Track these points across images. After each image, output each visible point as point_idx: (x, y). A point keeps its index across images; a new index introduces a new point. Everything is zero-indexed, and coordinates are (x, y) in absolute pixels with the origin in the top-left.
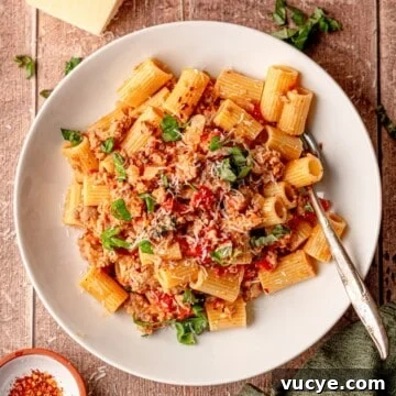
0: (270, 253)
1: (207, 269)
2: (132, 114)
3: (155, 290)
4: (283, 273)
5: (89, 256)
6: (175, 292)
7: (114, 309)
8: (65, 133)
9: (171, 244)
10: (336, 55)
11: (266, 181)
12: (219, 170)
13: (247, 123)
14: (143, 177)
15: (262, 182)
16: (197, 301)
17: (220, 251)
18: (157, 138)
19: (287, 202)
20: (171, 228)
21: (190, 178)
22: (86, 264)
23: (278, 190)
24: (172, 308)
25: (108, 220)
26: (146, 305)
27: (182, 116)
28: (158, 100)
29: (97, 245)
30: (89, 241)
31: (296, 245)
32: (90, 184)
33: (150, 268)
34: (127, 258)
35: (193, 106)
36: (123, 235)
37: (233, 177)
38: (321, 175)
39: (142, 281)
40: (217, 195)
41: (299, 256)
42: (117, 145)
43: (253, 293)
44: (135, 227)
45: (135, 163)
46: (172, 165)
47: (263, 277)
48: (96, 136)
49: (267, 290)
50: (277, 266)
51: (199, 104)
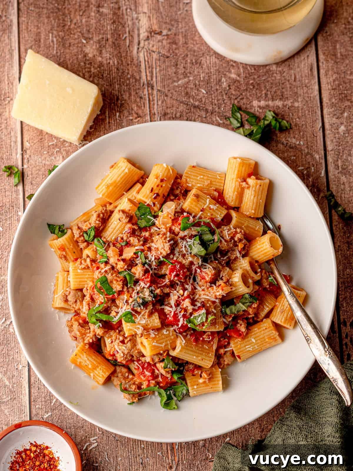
0: (240, 322)
1: (185, 337)
2: (109, 208)
3: (138, 360)
4: (254, 340)
5: (78, 333)
6: (157, 360)
7: (102, 380)
8: (51, 227)
9: (151, 314)
10: (287, 151)
11: (233, 257)
12: (190, 246)
13: (212, 207)
14: (123, 257)
15: (229, 258)
16: (177, 367)
17: (195, 317)
18: (133, 224)
19: (252, 274)
20: (150, 299)
21: (164, 253)
22: (74, 343)
23: (244, 264)
24: (154, 377)
25: (92, 299)
26: (131, 377)
27: (154, 204)
28: (133, 194)
29: (85, 324)
30: (76, 320)
31: (263, 314)
32: (75, 269)
33: (133, 338)
34: (112, 333)
35: (164, 195)
36: (107, 311)
37: (203, 252)
38: (281, 249)
39: (126, 352)
40: (189, 269)
41: (267, 324)
42: (99, 232)
43: (227, 360)
44: (117, 302)
45: (114, 245)
46: (148, 246)
47: (235, 345)
48: (79, 228)
49: (239, 357)
50: (247, 334)
51: (168, 195)
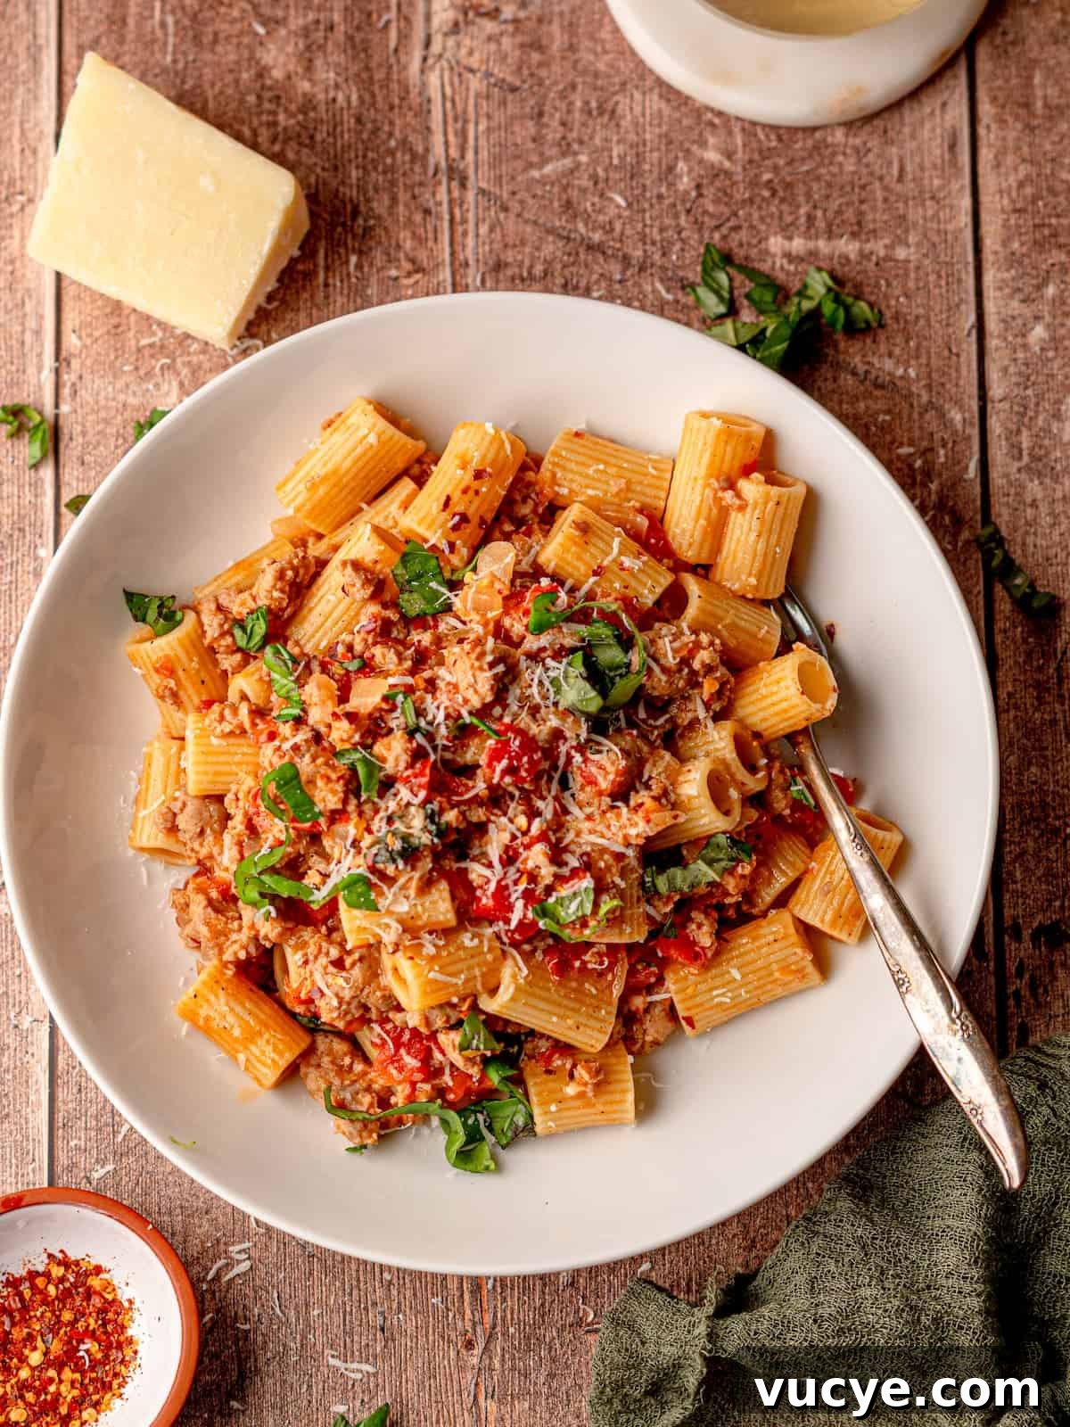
0: (698, 916)
1: (526, 958)
2: (316, 550)
3: (384, 1021)
4: (736, 974)
5: (204, 931)
6: (439, 1023)
7: (271, 1076)
8: (136, 603)
9: (427, 885)
10: (867, 395)
11: (685, 718)
12: (554, 681)
13: (627, 562)
14: (349, 707)
15: (672, 720)
16: (499, 1048)
17: (560, 901)
18: (385, 606)
19: (742, 774)
20: (426, 839)
21: (476, 703)
22: (193, 957)
23: (717, 741)
24: (430, 1071)
25: (252, 829)
26: (359, 1067)
27: (452, 546)
28: (389, 510)
29: (225, 902)
30: (201, 890)
31: (768, 895)
32: (203, 734)
33: (370, 955)
34: (307, 934)
35: (482, 520)
36: (293, 868)
37: (594, 703)
38: (832, 702)
39: (347, 994)
40: (550, 753)
41: (778, 926)
42: (279, 627)
43: (654, 1028)
44: (327, 842)
45: (324, 668)
46: (427, 674)
47: (680, 985)
48: (219, 608)
49: (690, 1021)
50: (717, 954)
51: (497, 519)
